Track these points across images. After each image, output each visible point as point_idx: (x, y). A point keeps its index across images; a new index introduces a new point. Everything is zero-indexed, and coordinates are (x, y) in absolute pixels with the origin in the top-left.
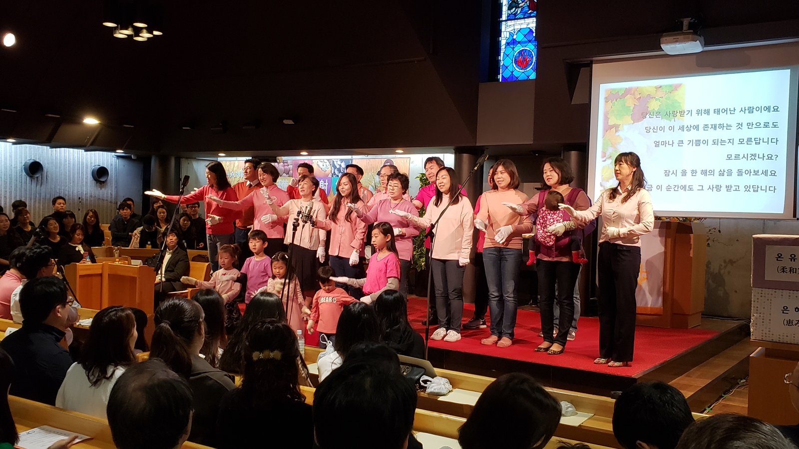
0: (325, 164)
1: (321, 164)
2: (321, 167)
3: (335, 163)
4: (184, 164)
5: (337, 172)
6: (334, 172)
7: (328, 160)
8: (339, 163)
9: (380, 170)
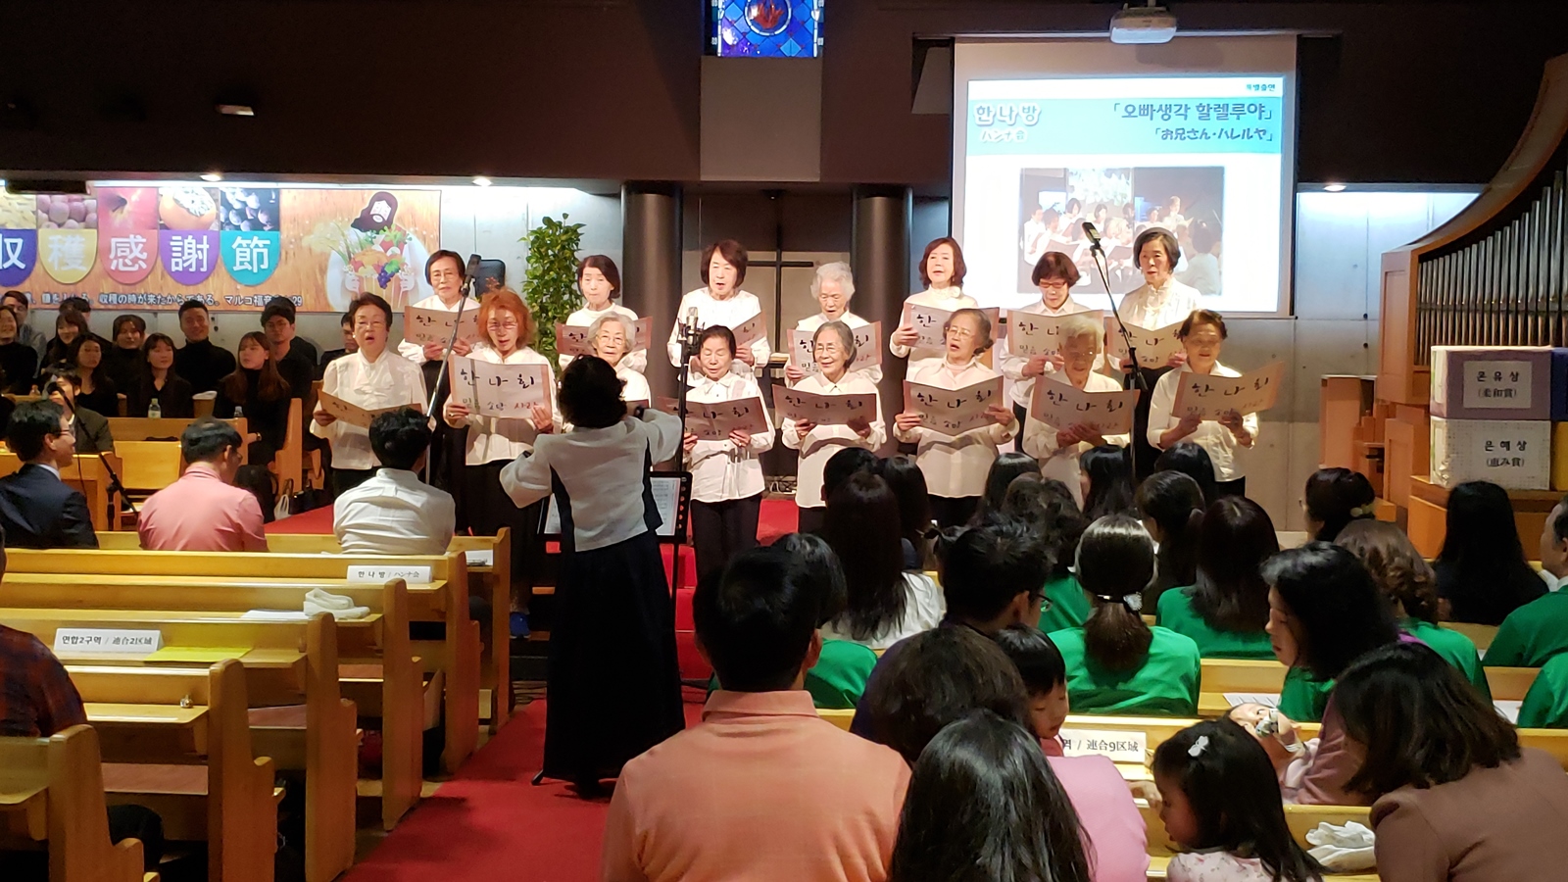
0: (197, 200)
1: (186, 202)
3: (231, 199)
5: (234, 219)
6: (227, 219)
7: (208, 190)
8: (243, 197)
9: (359, 216)
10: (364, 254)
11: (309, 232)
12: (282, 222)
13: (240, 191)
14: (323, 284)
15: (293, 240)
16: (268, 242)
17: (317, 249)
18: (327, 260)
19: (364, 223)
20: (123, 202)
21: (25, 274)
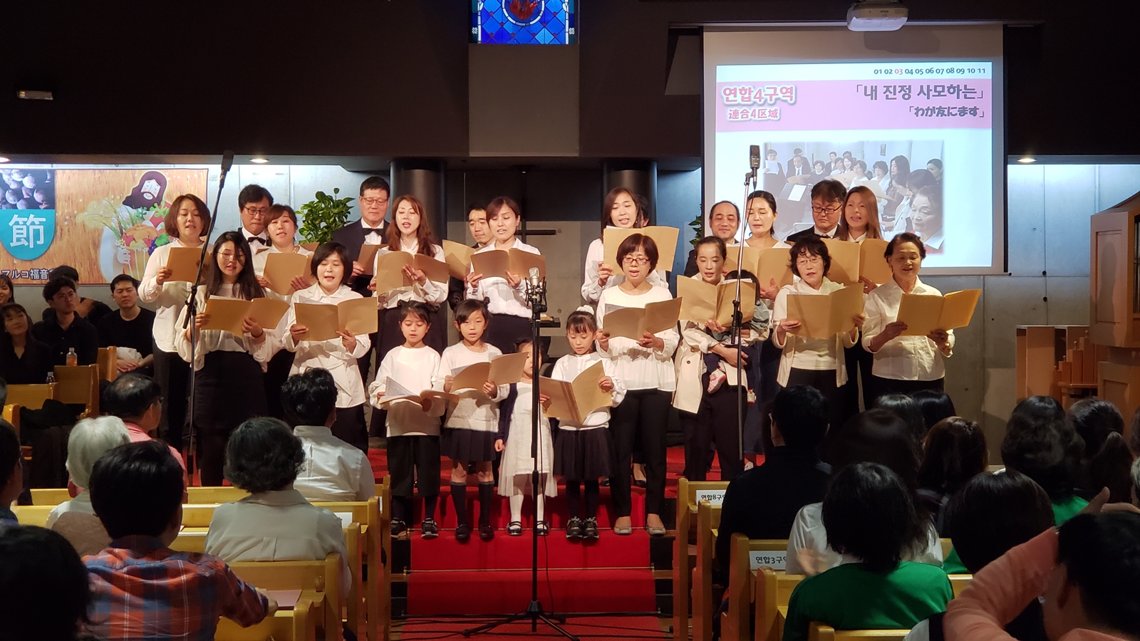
9: (130, 194)
10: (135, 230)
11: (83, 210)
12: (57, 201)
14: (96, 258)
15: (67, 217)
16: (44, 220)
17: (91, 225)
18: (100, 235)
19: (135, 200)
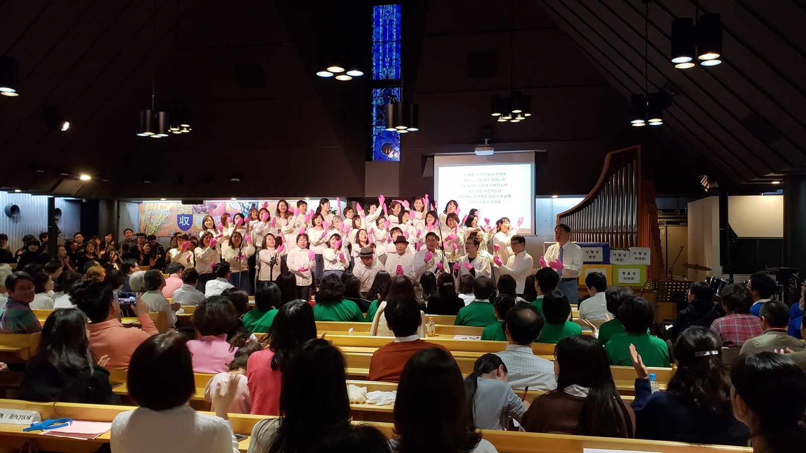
1: (233, 206)
2: (233, 207)
3: (245, 205)
4: (121, 204)
7: (239, 203)
8: (248, 204)
13: (247, 203)
20: (216, 206)
21: (189, 227)
